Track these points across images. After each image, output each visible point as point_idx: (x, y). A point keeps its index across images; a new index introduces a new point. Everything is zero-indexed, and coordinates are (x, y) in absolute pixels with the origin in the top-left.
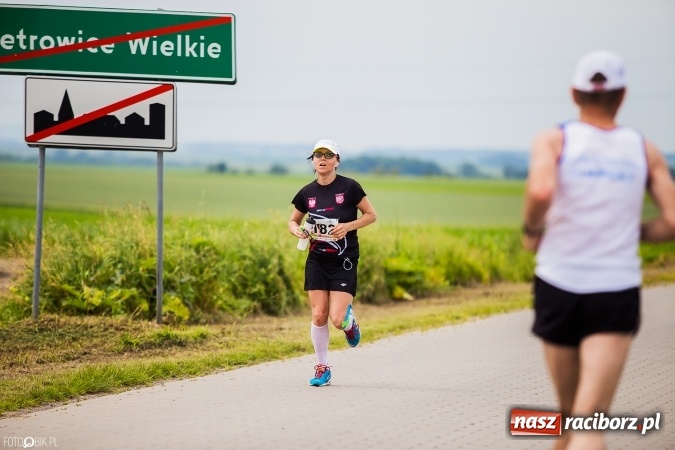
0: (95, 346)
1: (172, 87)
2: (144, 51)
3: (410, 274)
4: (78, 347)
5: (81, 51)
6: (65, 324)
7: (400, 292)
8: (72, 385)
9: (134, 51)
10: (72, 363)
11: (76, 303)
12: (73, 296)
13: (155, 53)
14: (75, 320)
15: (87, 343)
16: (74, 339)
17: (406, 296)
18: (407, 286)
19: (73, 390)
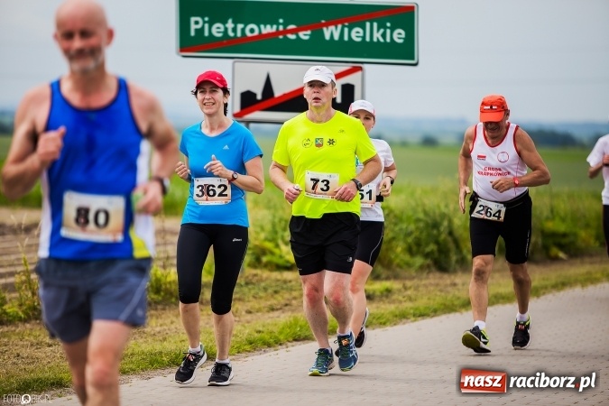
0: (295, 298)
1: (360, 69)
2: (336, 37)
3: (564, 235)
4: (279, 299)
5: (281, 37)
6: (267, 279)
7: (555, 251)
8: (281, 333)
9: (327, 37)
10: (276, 314)
11: (275, 260)
12: (272, 253)
13: (346, 38)
14: (276, 275)
15: (287, 296)
16: (276, 292)
17: (561, 255)
18: (561, 247)
19: (282, 337)
